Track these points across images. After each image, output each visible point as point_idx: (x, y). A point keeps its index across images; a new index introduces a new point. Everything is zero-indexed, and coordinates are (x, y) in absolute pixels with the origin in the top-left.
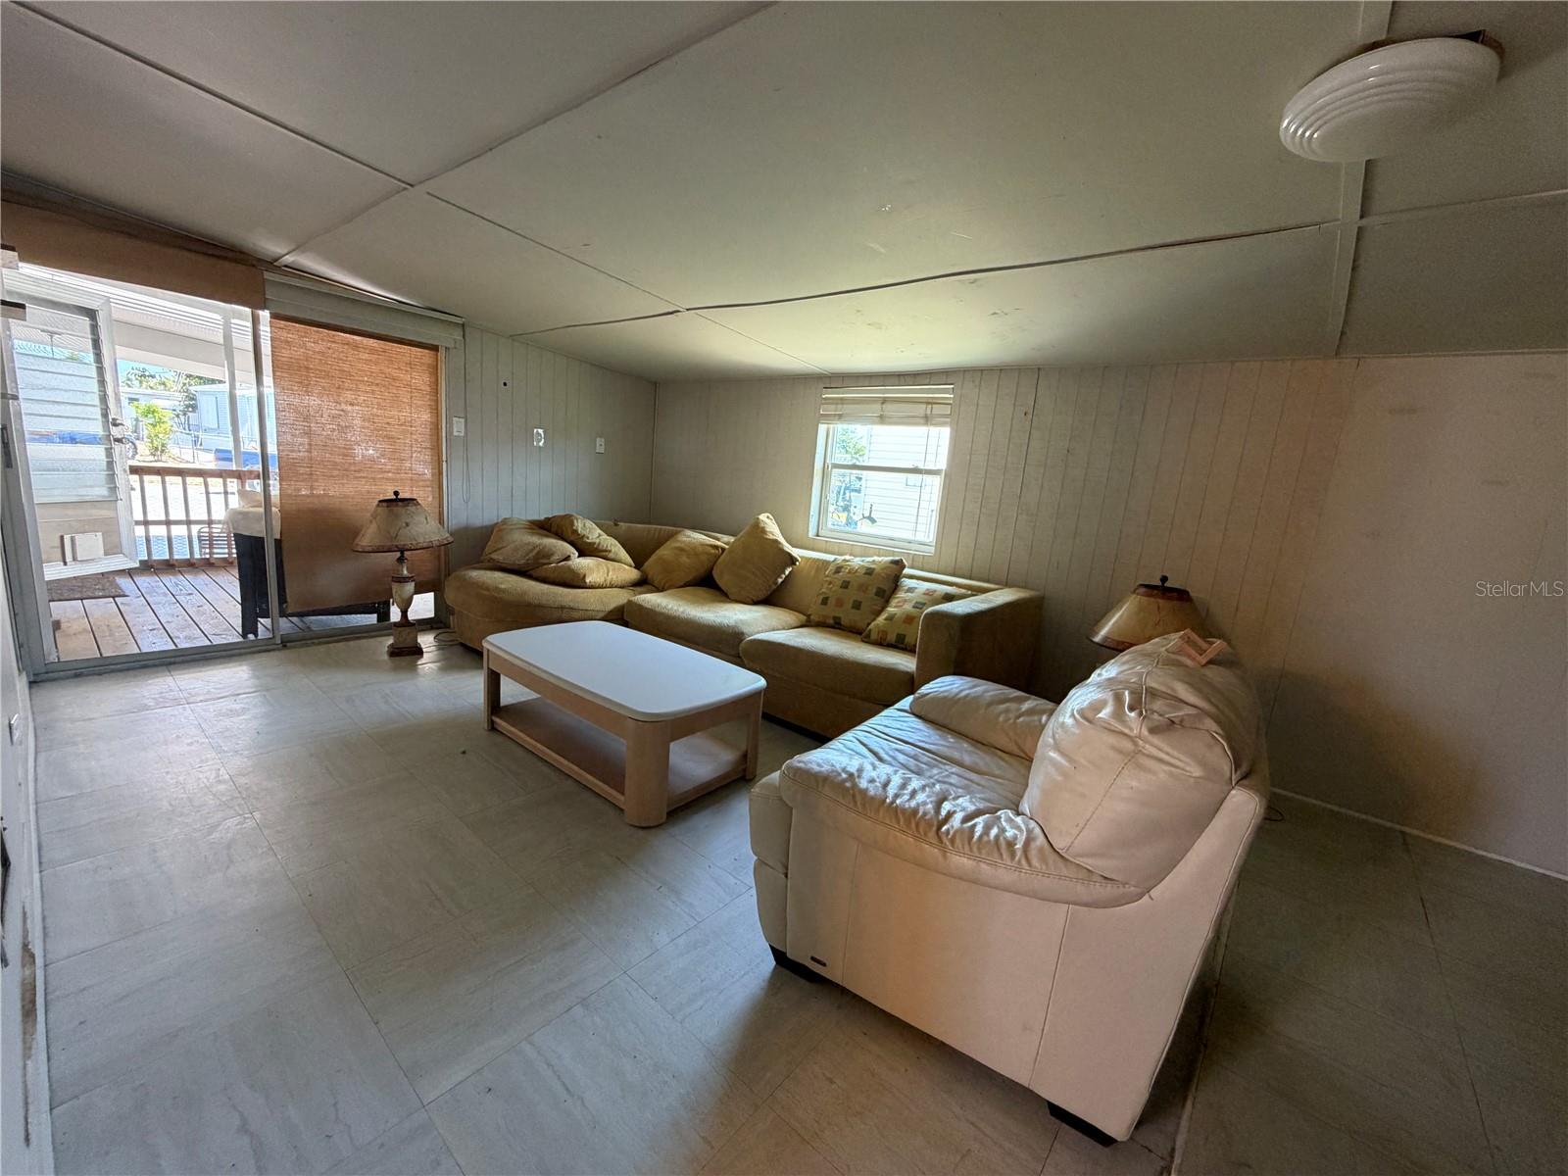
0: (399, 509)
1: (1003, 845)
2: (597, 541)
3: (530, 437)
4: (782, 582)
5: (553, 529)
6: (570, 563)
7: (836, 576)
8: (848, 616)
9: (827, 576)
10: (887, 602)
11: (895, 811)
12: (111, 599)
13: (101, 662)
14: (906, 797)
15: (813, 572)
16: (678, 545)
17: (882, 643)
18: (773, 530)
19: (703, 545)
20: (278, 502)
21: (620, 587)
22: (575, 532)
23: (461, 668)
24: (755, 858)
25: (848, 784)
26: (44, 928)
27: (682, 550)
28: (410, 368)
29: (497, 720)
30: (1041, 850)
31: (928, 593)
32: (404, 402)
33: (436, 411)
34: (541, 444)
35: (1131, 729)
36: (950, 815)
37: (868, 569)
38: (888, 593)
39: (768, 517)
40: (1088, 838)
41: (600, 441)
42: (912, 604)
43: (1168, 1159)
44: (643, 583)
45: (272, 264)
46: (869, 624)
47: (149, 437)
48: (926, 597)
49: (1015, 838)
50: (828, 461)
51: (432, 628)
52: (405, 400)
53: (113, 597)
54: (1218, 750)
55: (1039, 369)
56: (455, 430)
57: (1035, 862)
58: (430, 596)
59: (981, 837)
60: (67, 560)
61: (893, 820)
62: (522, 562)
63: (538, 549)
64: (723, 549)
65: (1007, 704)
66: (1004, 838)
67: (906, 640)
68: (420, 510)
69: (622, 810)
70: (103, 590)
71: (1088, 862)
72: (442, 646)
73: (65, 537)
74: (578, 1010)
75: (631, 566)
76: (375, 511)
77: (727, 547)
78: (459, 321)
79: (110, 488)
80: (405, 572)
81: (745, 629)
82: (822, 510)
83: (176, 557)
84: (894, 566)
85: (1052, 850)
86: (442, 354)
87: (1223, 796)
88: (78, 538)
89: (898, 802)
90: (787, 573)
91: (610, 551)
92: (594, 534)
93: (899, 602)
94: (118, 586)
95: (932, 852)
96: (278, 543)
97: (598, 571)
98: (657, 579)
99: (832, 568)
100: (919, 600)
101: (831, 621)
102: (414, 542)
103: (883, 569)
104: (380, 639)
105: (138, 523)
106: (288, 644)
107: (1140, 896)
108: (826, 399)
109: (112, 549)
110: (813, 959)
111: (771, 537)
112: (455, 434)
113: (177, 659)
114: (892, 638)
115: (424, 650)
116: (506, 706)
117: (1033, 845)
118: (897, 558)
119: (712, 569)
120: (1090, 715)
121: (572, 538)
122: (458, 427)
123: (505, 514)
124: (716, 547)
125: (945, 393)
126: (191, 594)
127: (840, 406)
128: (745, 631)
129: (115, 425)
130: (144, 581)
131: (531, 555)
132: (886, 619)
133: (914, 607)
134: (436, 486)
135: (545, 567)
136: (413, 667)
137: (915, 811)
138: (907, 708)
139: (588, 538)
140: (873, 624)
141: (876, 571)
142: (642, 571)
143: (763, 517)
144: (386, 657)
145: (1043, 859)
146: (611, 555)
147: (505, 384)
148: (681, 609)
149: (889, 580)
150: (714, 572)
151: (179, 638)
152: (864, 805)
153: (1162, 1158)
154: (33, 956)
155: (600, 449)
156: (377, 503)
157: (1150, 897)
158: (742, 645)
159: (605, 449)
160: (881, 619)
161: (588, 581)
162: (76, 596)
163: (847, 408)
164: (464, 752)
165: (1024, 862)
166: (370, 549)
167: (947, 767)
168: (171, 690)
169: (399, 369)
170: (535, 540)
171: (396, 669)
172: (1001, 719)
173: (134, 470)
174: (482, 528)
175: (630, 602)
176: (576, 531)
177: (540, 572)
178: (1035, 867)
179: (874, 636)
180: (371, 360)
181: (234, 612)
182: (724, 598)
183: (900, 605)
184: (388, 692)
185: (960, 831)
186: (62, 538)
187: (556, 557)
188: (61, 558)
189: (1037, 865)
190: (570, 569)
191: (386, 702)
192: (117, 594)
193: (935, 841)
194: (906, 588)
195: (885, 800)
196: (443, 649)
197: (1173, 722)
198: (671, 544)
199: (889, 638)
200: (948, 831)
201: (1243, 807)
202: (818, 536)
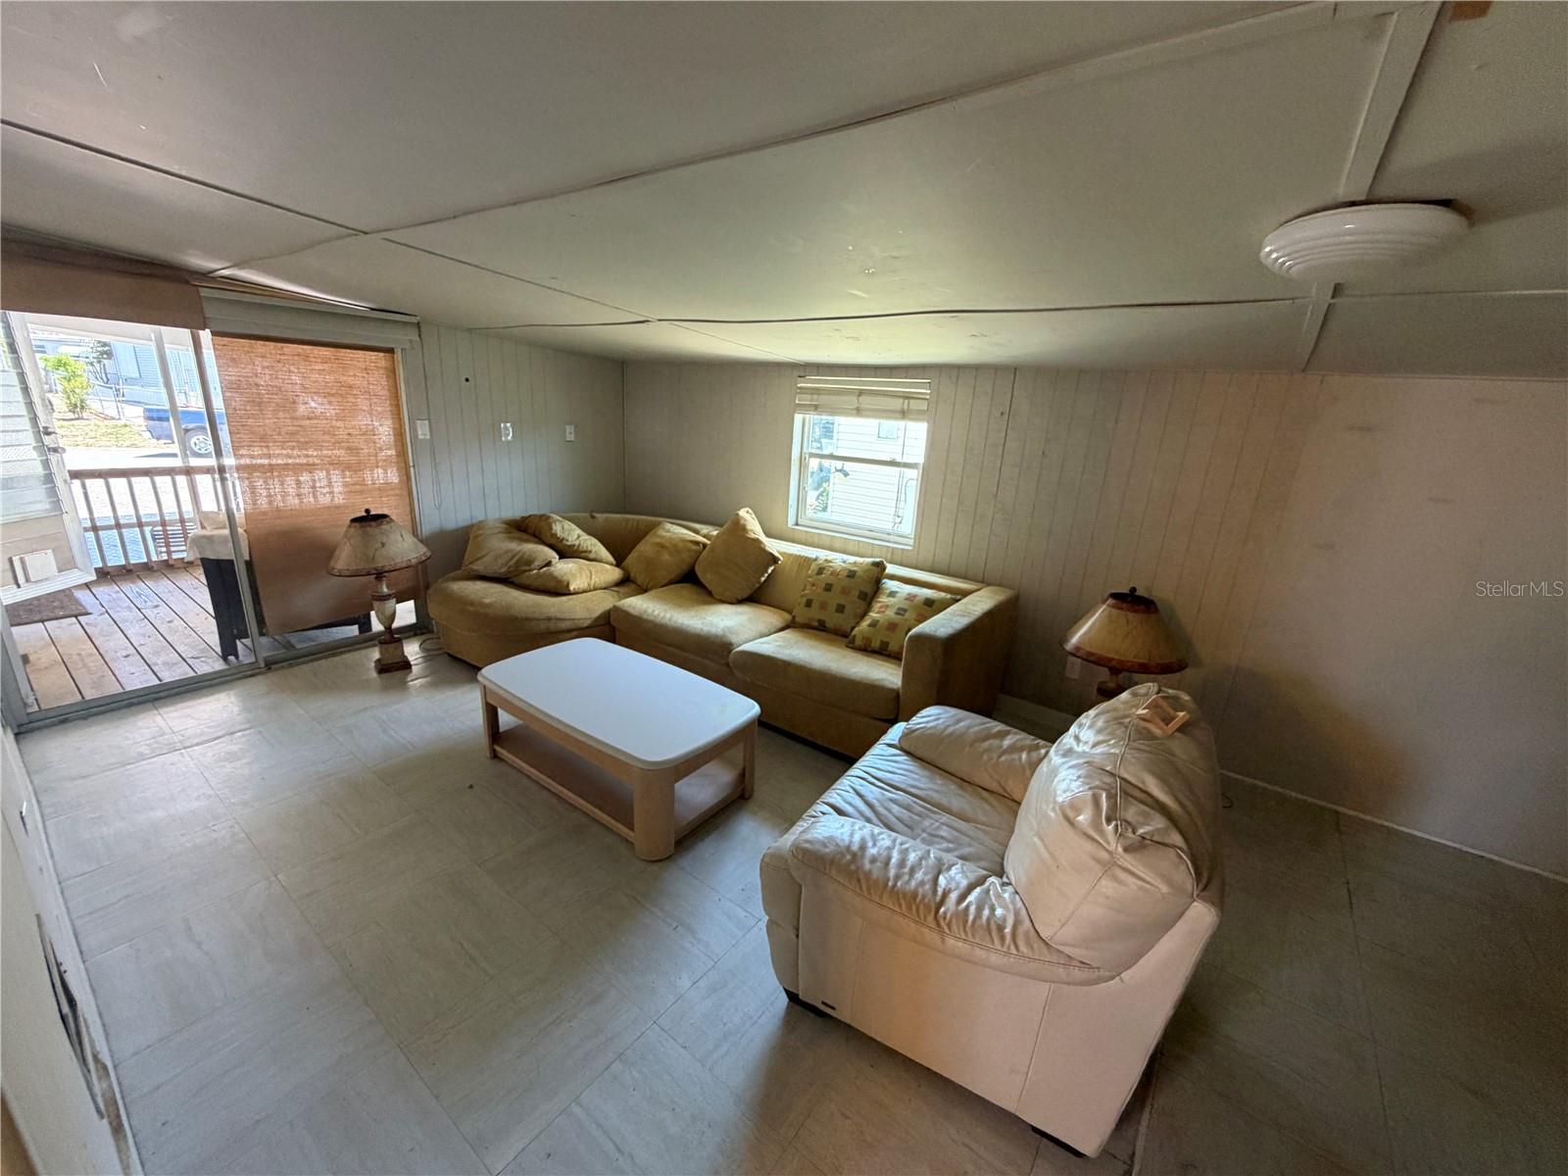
0: (373, 529)
1: (993, 927)
2: (577, 543)
3: (496, 432)
4: (765, 581)
5: (530, 531)
6: (552, 569)
7: (819, 577)
8: (833, 619)
9: (810, 577)
10: (868, 608)
11: (895, 893)
12: (74, 619)
13: (84, 706)
14: (906, 877)
15: (795, 567)
16: (658, 540)
17: (867, 649)
18: (754, 528)
19: (684, 541)
20: (244, 521)
21: (605, 589)
22: (554, 535)
23: (452, 682)
24: (767, 918)
25: (853, 867)
26: (104, 1025)
27: (662, 546)
28: (365, 370)
29: (498, 748)
30: (1027, 935)
31: (911, 598)
32: (364, 411)
33: (397, 415)
34: (509, 438)
35: (1108, 843)
36: (946, 894)
37: (850, 571)
38: (869, 596)
39: (747, 512)
40: (1070, 932)
41: (569, 429)
42: (895, 610)
43: (1129, 1162)
44: (627, 583)
45: (206, 276)
46: (853, 628)
47: (65, 391)
48: (907, 602)
49: (1004, 920)
50: (805, 450)
51: (415, 635)
52: (364, 408)
53: (76, 617)
54: (1183, 867)
55: (1015, 369)
56: (420, 432)
57: (1023, 948)
58: (411, 604)
59: (974, 921)
60: (20, 582)
61: (897, 905)
62: (503, 570)
63: (517, 557)
64: (705, 545)
65: (991, 741)
66: (995, 922)
67: (890, 648)
68: (394, 528)
69: (632, 843)
70: (63, 608)
71: (1068, 950)
72: (429, 656)
73: (14, 558)
74: (617, 1067)
75: (612, 564)
76: (347, 532)
77: (709, 542)
78: (414, 320)
79: (53, 502)
80: (385, 590)
81: (734, 639)
82: (801, 500)
83: (132, 562)
84: (874, 568)
85: (1036, 935)
86: (398, 355)
87: (1185, 907)
88: (28, 558)
89: (899, 884)
90: (770, 571)
91: (590, 552)
92: (572, 533)
93: (881, 607)
94: (77, 602)
95: (931, 936)
96: (249, 564)
97: (581, 575)
98: (641, 578)
99: (814, 566)
100: (902, 606)
101: (816, 624)
102: (393, 563)
103: (865, 571)
104: (363, 652)
105: (86, 530)
106: (273, 667)
107: (1112, 978)
108: (800, 388)
109: (66, 564)
110: (824, 1003)
111: (753, 536)
112: (421, 437)
113: (162, 694)
114: (876, 644)
115: (412, 663)
116: (505, 732)
117: (1021, 930)
118: (878, 560)
119: (693, 566)
120: (1071, 814)
121: (552, 541)
122: (423, 431)
123: (479, 516)
124: (697, 543)
125: (921, 388)
126: (157, 606)
127: (815, 396)
128: (733, 641)
129: (48, 434)
130: (105, 591)
131: (512, 563)
132: (870, 625)
133: (897, 613)
134: (405, 493)
135: (527, 573)
136: (403, 685)
137: (915, 895)
138: (896, 742)
139: (567, 541)
140: (857, 629)
141: (858, 574)
142: (623, 569)
143: (742, 513)
144: (374, 674)
145: (1029, 944)
146: (591, 556)
147: (467, 380)
148: (668, 616)
149: (870, 584)
150: (696, 568)
151: (157, 664)
152: (869, 889)
153: (1125, 1163)
154: (105, 1068)
155: (571, 437)
156: (348, 522)
157: (1122, 980)
158: (731, 656)
159: (576, 437)
160: (865, 624)
161: (572, 588)
162: (36, 619)
163: (823, 399)
164: (471, 787)
165: (1012, 947)
166: (348, 573)
167: (937, 817)
168: (164, 734)
169: (355, 375)
170: (514, 546)
171: (386, 688)
172: (985, 757)
173: (75, 475)
174: (457, 530)
175: (616, 609)
176: (556, 535)
177: (523, 579)
178: (1023, 953)
179: (858, 642)
180: (324, 370)
181: (209, 630)
182: (710, 599)
183: (882, 611)
184: (384, 717)
185: (956, 914)
186: (11, 561)
187: (537, 563)
188: (12, 581)
189: (1025, 950)
190: (552, 576)
191: (385, 732)
192: (79, 613)
193: (933, 925)
194: (888, 591)
195: (887, 884)
196: (430, 660)
197: (1144, 838)
198: (650, 539)
199: (873, 644)
200: (945, 913)
201: (1201, 917)
202: (797, 524)
